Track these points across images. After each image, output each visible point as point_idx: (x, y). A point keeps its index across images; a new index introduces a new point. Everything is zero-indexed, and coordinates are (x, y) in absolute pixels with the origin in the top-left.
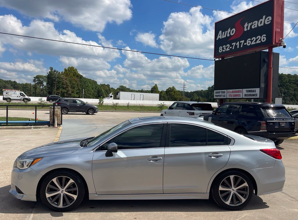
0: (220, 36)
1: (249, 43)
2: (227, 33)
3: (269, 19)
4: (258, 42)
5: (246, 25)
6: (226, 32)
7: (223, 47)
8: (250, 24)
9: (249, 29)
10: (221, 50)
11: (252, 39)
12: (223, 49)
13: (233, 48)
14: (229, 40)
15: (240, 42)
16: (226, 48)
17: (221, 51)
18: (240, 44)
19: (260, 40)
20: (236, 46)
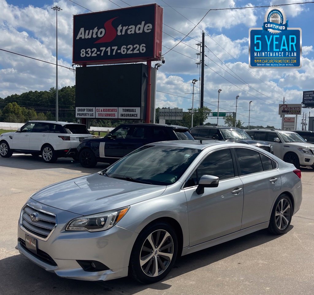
0: (81, 34)
1: (124, 51)
2: (93, 33)
3: (149, 26)
4: (135, 52)
5: (120, 28)
6: (91, 31)
7: (87, 50)
8: (125, 28)
9: (123, 33)
10: (83, 54)
11: (128, 47)
12: (87, 53)
13: (102, 54)
14: (95, 43)
15: (111, 48)
16: (92, 52)
17: (84, 56)
18: (112, 51)
19: (139, 50)
20: (106, 52)
